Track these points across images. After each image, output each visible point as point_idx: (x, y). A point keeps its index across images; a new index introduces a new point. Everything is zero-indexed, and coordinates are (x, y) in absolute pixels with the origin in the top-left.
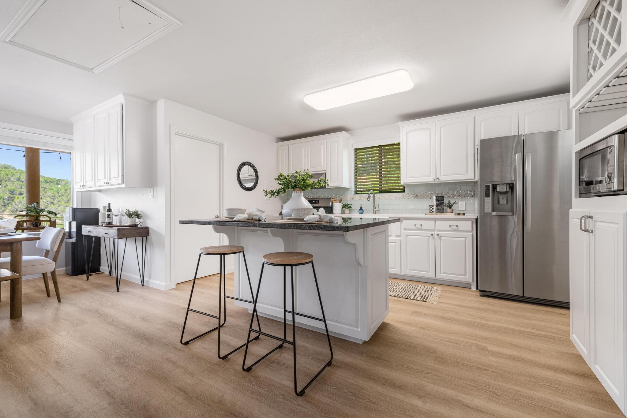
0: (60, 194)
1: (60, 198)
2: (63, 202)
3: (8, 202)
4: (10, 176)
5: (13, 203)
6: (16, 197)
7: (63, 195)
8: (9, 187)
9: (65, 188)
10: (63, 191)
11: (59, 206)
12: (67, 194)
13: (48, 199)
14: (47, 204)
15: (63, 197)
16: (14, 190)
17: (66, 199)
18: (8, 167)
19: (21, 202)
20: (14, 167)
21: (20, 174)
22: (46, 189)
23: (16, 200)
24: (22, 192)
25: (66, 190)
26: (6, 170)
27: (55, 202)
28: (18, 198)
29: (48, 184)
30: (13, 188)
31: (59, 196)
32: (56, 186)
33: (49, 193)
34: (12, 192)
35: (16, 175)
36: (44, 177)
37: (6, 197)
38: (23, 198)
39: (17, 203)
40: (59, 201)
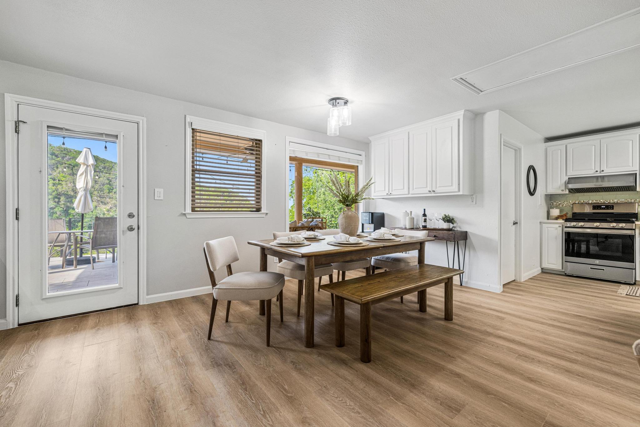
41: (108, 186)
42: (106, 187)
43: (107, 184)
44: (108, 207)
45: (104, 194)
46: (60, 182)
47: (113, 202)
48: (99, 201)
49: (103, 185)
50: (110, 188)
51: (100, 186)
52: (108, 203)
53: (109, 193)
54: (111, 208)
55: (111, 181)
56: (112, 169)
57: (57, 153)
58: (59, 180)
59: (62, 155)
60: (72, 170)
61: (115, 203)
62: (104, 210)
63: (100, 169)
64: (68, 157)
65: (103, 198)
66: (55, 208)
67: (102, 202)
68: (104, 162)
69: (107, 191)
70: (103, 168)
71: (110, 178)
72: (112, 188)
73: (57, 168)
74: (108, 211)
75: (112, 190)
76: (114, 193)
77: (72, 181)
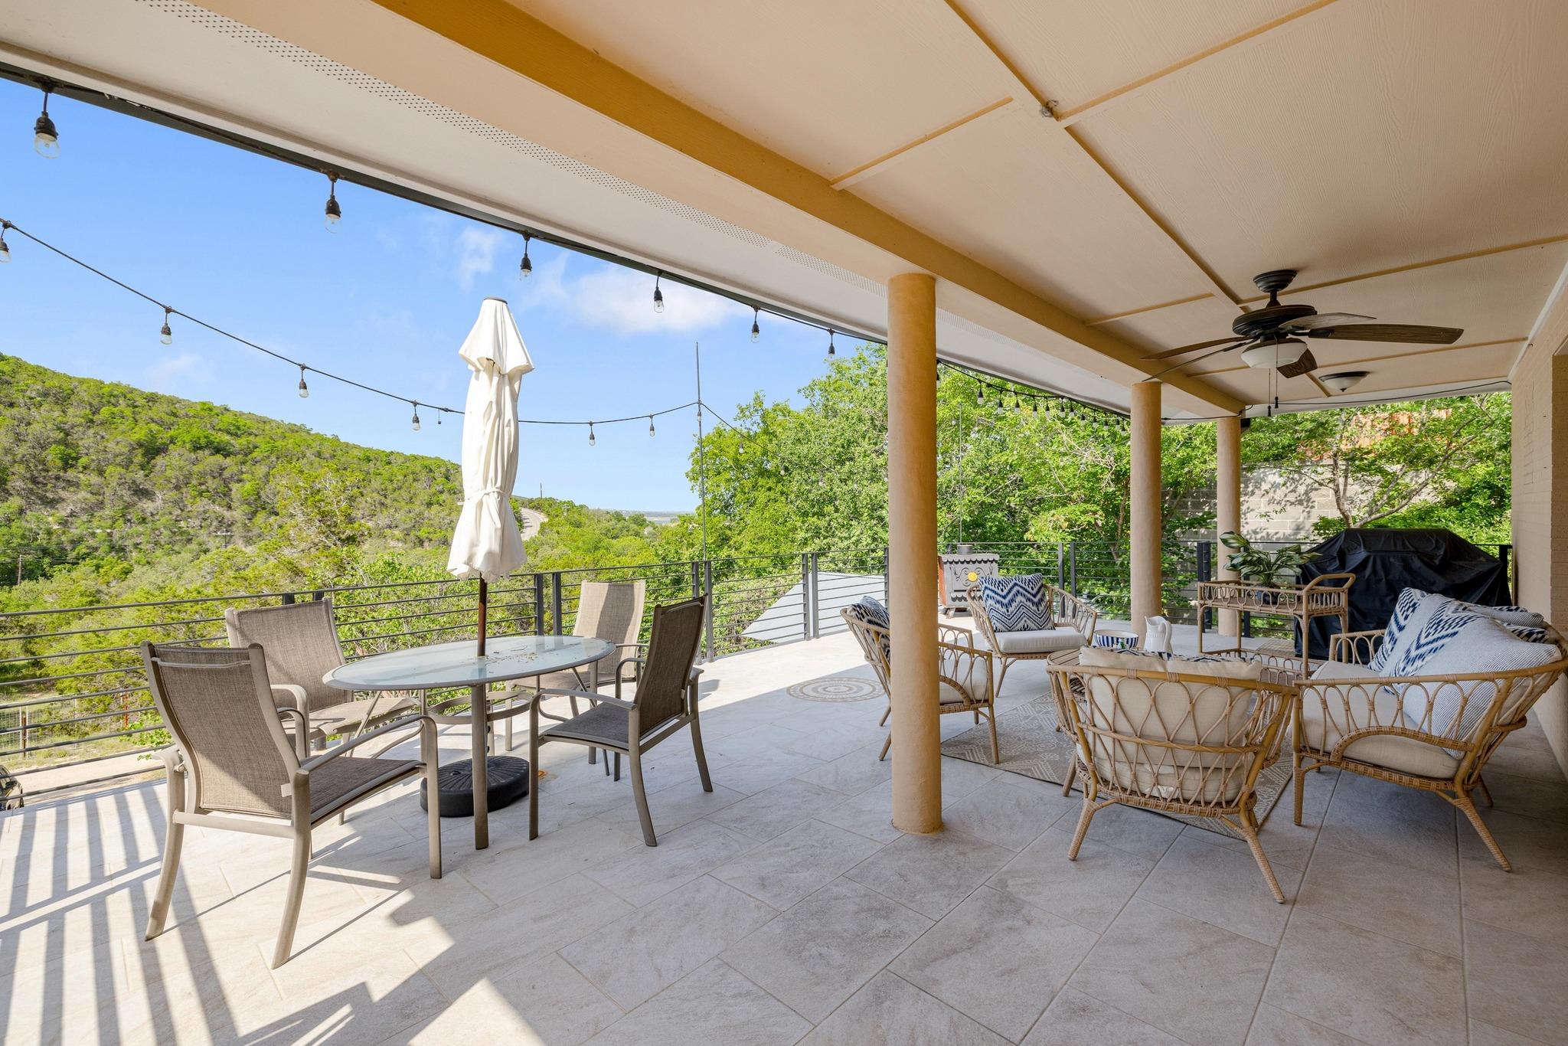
0: (395, 486)
1: (397, 493)
2: (403, 503)
4: (303, 448)
7: (400, 488)
9: (404, 472)
10: (400, 478)
11: (396, 511)
12: (407, 484)
13: (375, 495)
17: (405, 494)
18: (296, 428)
21: (320, 444)
22: (368, 473)
25: (405, 476)
26: (296, 434)
27: (388, 502)
29: (371, 464)
31: (394, 490)
32: (387, 467)
33: (376, 484)
35: (314, 445)
40: (395, 500)
42: (52, 455)
43: (58, 442)
44: (63, 511)
47: (78, 497)
50: (69, 455)
52: (61, 500)
53: (64, 469)
54: (72, 515)
55: (67, 434)
56: (72, 397)
61: (85, 500)
62: (50, 519)
63: (31, 398)
68: (40, 377)
69: (59, 463)
70: (39, 395)
71: (68, 427)
72: (74, 455)
74: (64, 523)
75: (77, 459)
76: (81, 469)
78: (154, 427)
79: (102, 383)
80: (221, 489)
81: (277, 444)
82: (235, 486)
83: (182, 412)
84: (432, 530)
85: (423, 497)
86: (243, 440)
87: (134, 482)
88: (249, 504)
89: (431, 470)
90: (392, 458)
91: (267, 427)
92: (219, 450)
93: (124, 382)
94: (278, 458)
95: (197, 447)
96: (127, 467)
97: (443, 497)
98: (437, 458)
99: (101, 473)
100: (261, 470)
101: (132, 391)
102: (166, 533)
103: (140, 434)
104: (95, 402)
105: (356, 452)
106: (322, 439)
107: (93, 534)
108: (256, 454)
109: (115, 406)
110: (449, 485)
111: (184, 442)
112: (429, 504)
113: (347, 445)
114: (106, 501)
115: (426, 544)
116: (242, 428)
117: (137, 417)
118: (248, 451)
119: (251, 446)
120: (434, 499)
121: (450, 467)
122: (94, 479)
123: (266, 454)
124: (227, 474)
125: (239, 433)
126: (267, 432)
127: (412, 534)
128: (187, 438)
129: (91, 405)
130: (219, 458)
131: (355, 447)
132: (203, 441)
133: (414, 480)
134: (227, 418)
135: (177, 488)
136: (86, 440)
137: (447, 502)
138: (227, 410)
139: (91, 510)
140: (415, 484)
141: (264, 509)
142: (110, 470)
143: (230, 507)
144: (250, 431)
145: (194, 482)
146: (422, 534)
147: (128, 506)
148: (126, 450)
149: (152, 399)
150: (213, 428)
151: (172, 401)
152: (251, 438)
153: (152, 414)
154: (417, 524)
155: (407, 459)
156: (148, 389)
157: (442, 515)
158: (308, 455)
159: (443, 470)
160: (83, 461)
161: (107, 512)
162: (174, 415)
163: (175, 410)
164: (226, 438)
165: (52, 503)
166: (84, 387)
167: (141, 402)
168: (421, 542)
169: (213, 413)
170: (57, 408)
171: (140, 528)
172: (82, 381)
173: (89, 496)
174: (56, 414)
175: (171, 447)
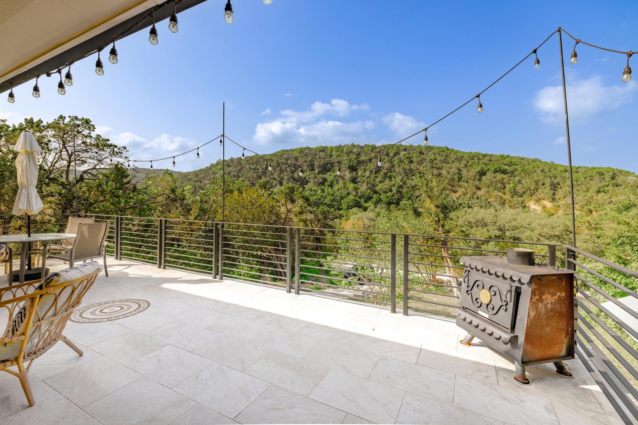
0: (579, 183)
2: (582, 192)
3: (534, 192)
4: (536, 168)
5: (537, 193)
6: (540, 187)
8: (535, 178)
9: (585, 176)
10: (582, 179)
14: (566, 194)
15: (582, 186)
16: (539, 181)
17: (584, 188)
18: (535, 160)
19: (543, 192)
20: (540, 159)
21: (544, 166)
23: (540, 190)
24: (544, 183)
25: (585, 178)
26: (534, 163)
28: (541, 188)
30: (537, 179)
31: (578, 185)
34: (537, 183)
35: (541, 167)
36: (565, 166)
37: (532, 188)
38: (545, 188)
39: (540, 193)
40: (578, 190)
41: (458, 175)
42: (456, 177)
43: (457, 173)
44: (457, 195)
45: (454, 183)
46: (424, 175)
47: (462, 190)
48: (450, 189)
49: (454, 175)
50: (460, 177)
51: (451, 175)
52: (457, 191)
53: (458, 182)
54: (460, 196)
55: (461, 170)
56: (463, 159)
57: (423, 151)
58: (423, 174)
59: (427, 152)
60: (432, 164)
61: (463, 191)
63: (453, 160)
64: (430, 153)
65: (454, 187)
66: (420, 196)
67: (453, 191)
69: (457, 180)
70: (455, 159)
71: (460, 168)
73: (422, 163)
74: (458, 199)
77: (431, 173)
78: (483, 166)
79: (472, 153)
80: (502, 187)
81: (525, 168)
82: (507, 186)
83: (493, 159)
84: (597, 206)
85: (594, 188)
86: (512, 168)
87: (476, 185)
88: (511, 192)
89: (603, 174)
90: (579, 170)
91: (523, 161)
92: (504, 172)
93: (478, 152)
94: (524, 174)
95: (496, 171)
96: (474, 180)
97: (606, 189)
98: (608, 168)
99: (467, 182)
100: (517, 178)
101: (479, 154)
102: (484, 203)
103: (479, 169)
104: (468, 160)
105: (560, 168)
106: (546, 163)
107: (464, 203)
108: (516, 173)
109: (474, 160)
110: (614, 181)
111: (491, 170)
112: (599, 192)
113: (557, 165)
114: (468, 192)
115: (594, 213)
116: (513, 162)
117: (479, 163)
118: (512, 172)
119: (515, 170)
120: (602, 189)
121: (616, 172)
122: (466, 184)
123: (520, 172)
124: (504, 181)
125: (511, 164)
126: (522, 163)
127: (585, 207)
128: (493, 169)
129: (467, 160)
130: (502, 175)
131: (560, 166)
132: (498, 169)
133: (591, 180)
134: (508, 159)
135: (488, 187)
136: (464, 172)
137: (610, 191)
138: (508, 156)
139: (464, 194)
140: (591, 182)
141: (517, 194)
142: (470, 181)
143: (504, 194)
144: (515, 163)
145: (494, 185)
146: (591, 207)
147: (474, 193)
148: (474, 175)
149: (485, 156)
150: (503, 164)
151: (491, 156)
152: (515, 167)
153: (483, 161)
154: (588, 203)
155: (587, 169)
156: (484, 153)
157: (604, 198)
158: (538, 171)
159: (611, 173)
160: (463, 179)
161: (468, 195)
162: (491, 161)
163: (491, 158)
164: (507, 167)
165: (455, 192)
166: (466, 155)
167: (481, 157)
168: (591, 212)
169: (503, 158)
170: (459, 163)
171: (477, 201)
172: (466, 153)
173: (464, 190)
174: (458, 165)
175: (488, 172)
